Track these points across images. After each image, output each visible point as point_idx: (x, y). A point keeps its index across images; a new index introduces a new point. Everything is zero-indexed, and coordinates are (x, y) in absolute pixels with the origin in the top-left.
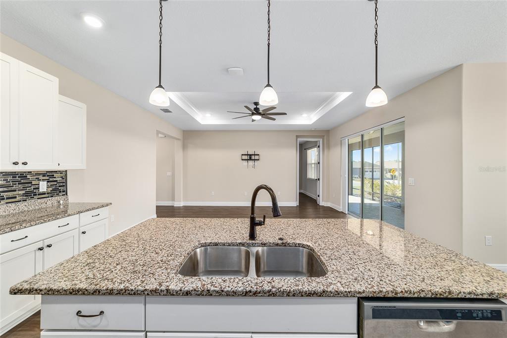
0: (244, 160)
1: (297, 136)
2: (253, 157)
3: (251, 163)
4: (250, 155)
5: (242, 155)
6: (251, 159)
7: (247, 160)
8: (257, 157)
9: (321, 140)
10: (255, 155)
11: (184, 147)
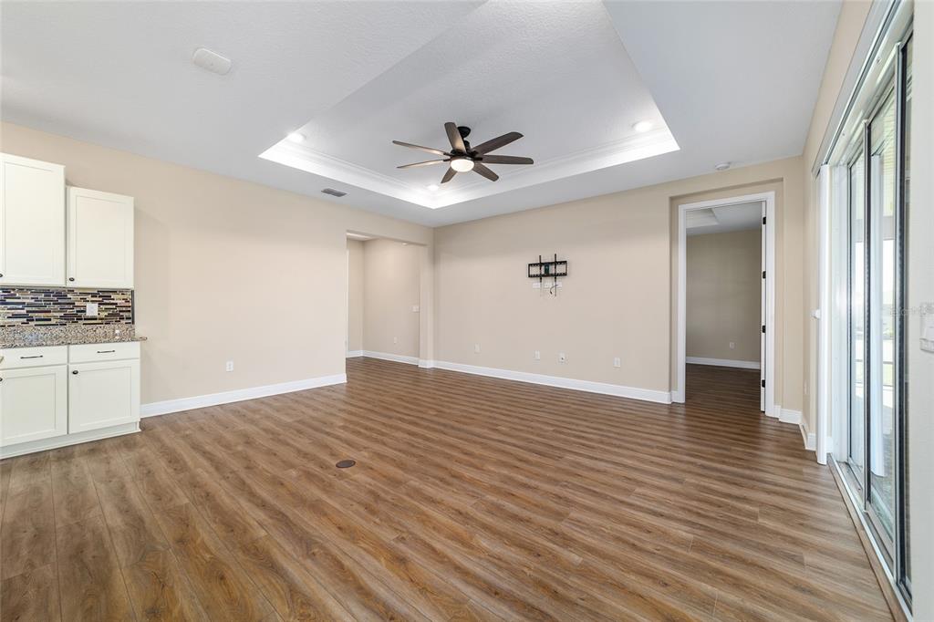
0: (534, 276)
1: (672, 199)
2: (552, 270)
3: (548, 282)
4: (547, 265)
5: (530, 265)
6: (547, 274)
7: (540, 276)
8: (560, 269)
9: (770, 196)
10: (556, 263)
11: (435, 258)
